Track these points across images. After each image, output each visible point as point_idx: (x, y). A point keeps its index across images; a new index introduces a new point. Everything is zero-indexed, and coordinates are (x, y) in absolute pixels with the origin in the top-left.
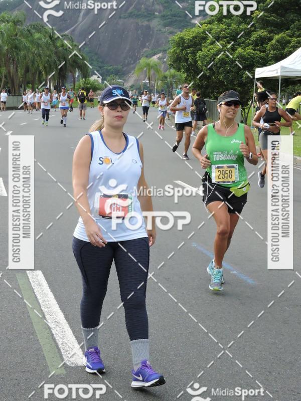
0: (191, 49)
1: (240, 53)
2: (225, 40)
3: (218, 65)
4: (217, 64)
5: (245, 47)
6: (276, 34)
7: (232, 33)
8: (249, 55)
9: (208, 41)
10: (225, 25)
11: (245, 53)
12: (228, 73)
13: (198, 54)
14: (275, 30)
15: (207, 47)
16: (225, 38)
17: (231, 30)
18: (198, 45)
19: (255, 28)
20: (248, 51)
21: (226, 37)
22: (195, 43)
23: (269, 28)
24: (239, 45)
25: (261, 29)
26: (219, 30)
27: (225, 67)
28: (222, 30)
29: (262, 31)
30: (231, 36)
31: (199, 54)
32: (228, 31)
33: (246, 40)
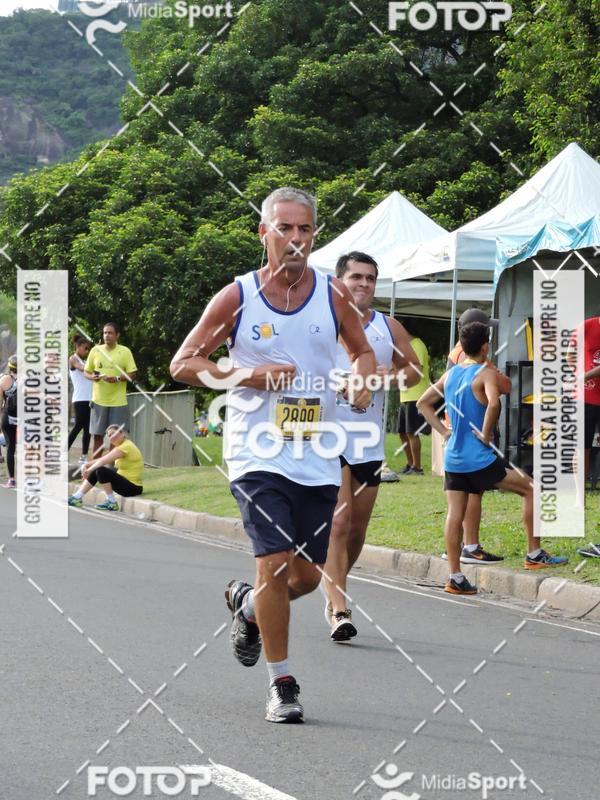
0: (57, 227)
1: (208, 240)
2: (163, 197)
3: (139, 277)
4: (134, 274)
5: (226, 222)
6: (324, 179)
7: (185, 176)
8: (236, 245)
9: (110, 203)
10: (165, 153)
11: (224, 239)
12: (170, 300)
13: (75, 244)
14: (324, 168)
15: (105, 221)
16: (164, 193)
17: (183, 166)
18: (77, 216)
19: (261, 160)
20: (234, 233)
21: (166, 189)
22: (69, 209)
23: (303, 162)
24: (207, 215)
25: (276, 162)
26: (144, 165)
27: (160, 282)
28: (155, 167)
29: (281, 169)
30: (182, 186)
31: (81, 241)
32: (174, 171)
33: (230, 199)
